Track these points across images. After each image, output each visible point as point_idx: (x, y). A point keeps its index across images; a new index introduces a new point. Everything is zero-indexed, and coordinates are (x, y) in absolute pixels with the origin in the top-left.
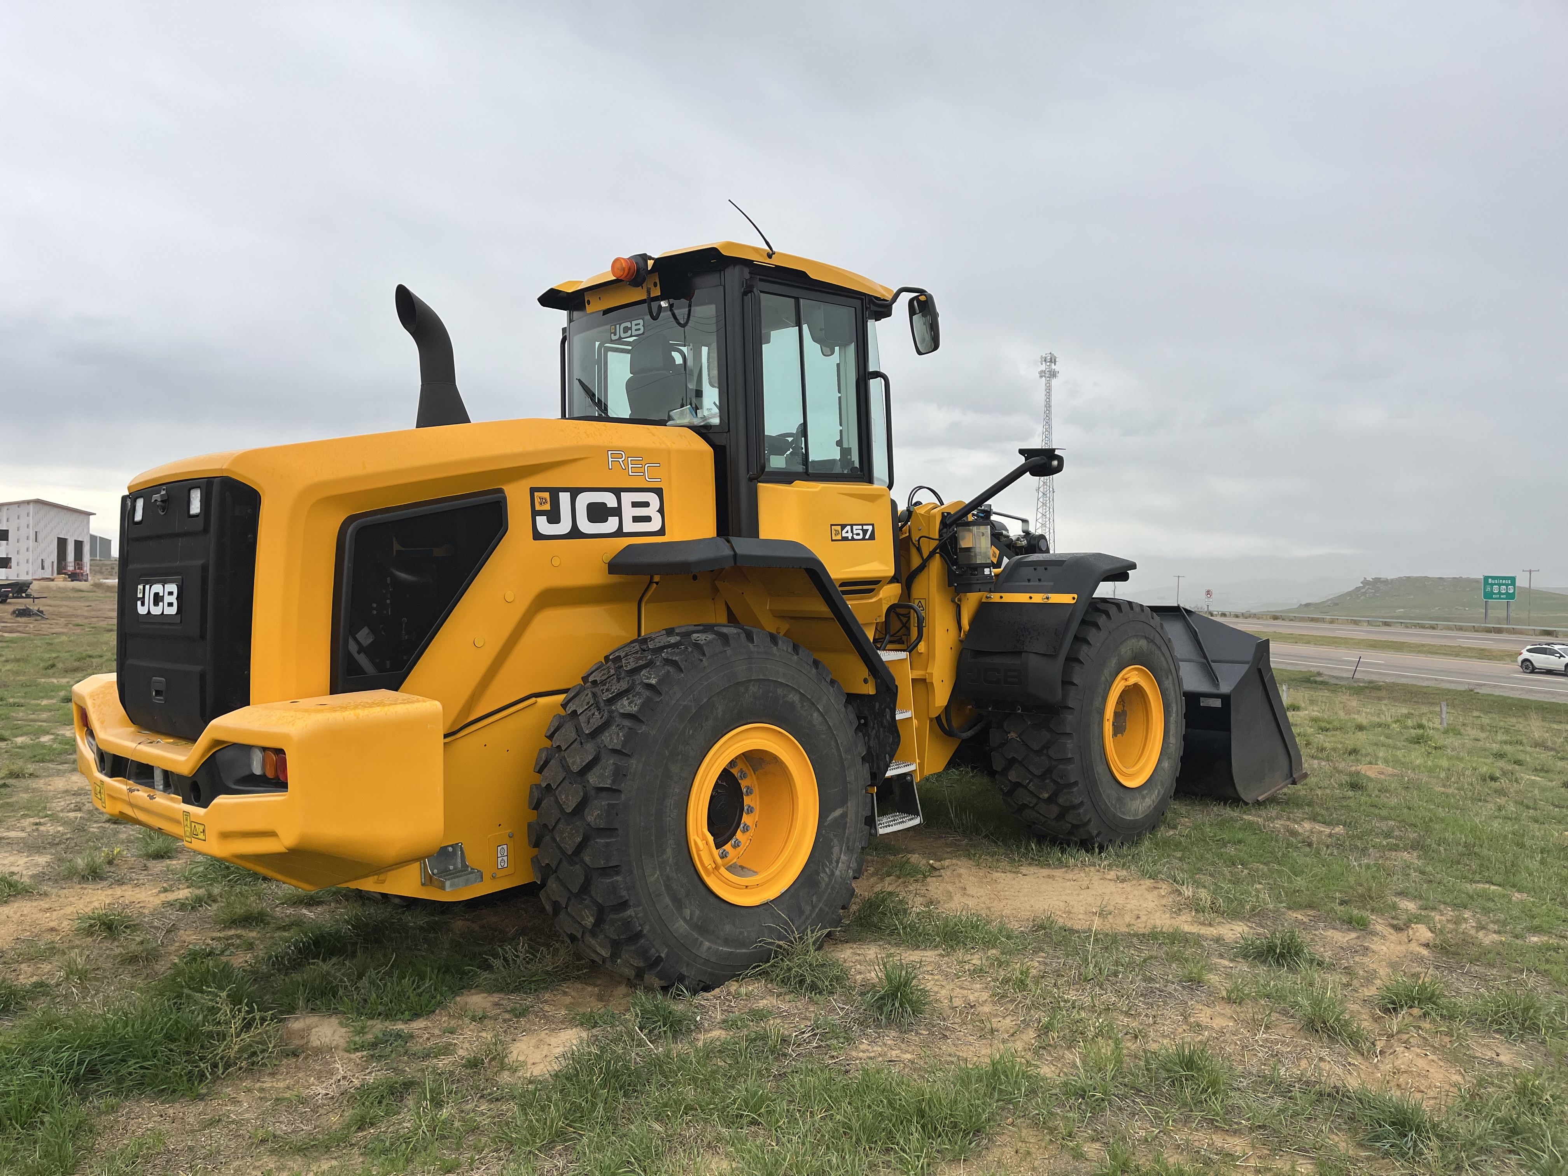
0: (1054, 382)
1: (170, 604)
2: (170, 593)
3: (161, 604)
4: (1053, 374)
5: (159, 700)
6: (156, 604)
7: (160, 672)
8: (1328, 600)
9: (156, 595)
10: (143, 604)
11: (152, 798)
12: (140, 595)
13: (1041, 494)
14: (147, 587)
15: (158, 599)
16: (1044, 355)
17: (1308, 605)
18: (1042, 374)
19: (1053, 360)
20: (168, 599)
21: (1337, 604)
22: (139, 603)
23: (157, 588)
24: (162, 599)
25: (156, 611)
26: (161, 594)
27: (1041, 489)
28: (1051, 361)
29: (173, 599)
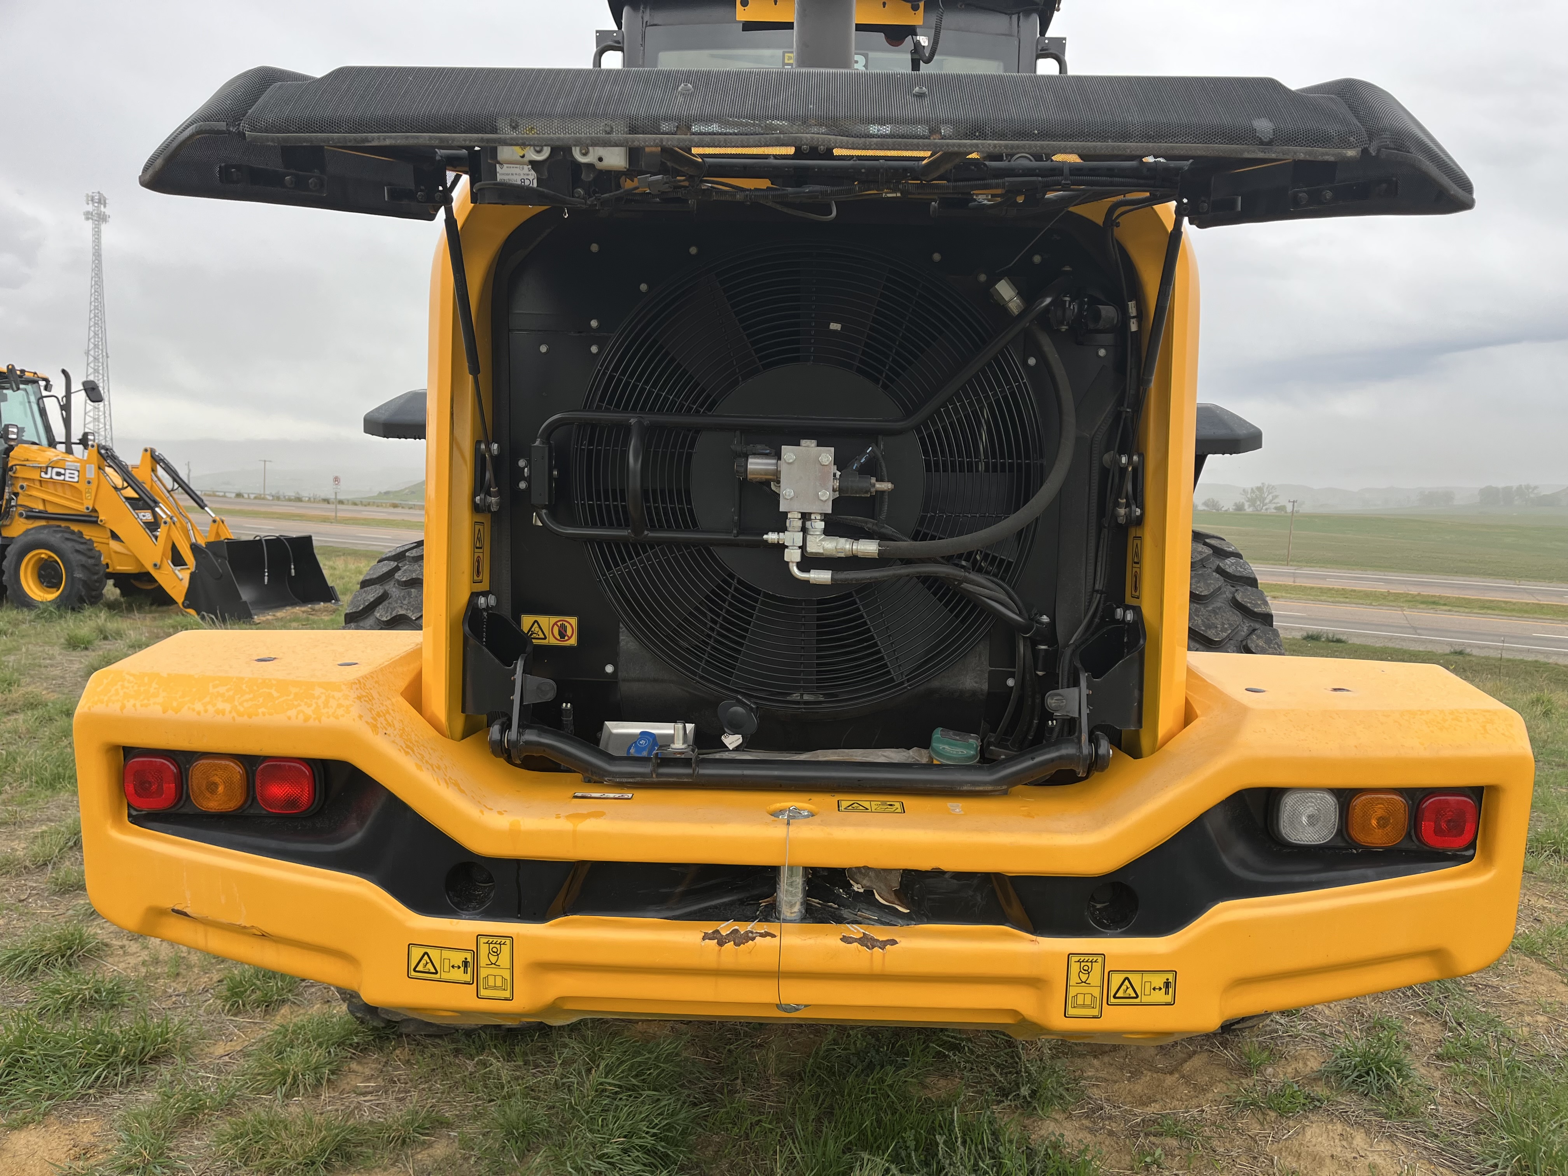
0: (104, 227)
4: (102, 218)
8: (406, 489)
13: (91, 359)
16: (90, 194)
17: (387, 493)
18: (88, 216)
19: (102, 201)
21: (413, 493)
27: (92, 353)
28: (99, 202)
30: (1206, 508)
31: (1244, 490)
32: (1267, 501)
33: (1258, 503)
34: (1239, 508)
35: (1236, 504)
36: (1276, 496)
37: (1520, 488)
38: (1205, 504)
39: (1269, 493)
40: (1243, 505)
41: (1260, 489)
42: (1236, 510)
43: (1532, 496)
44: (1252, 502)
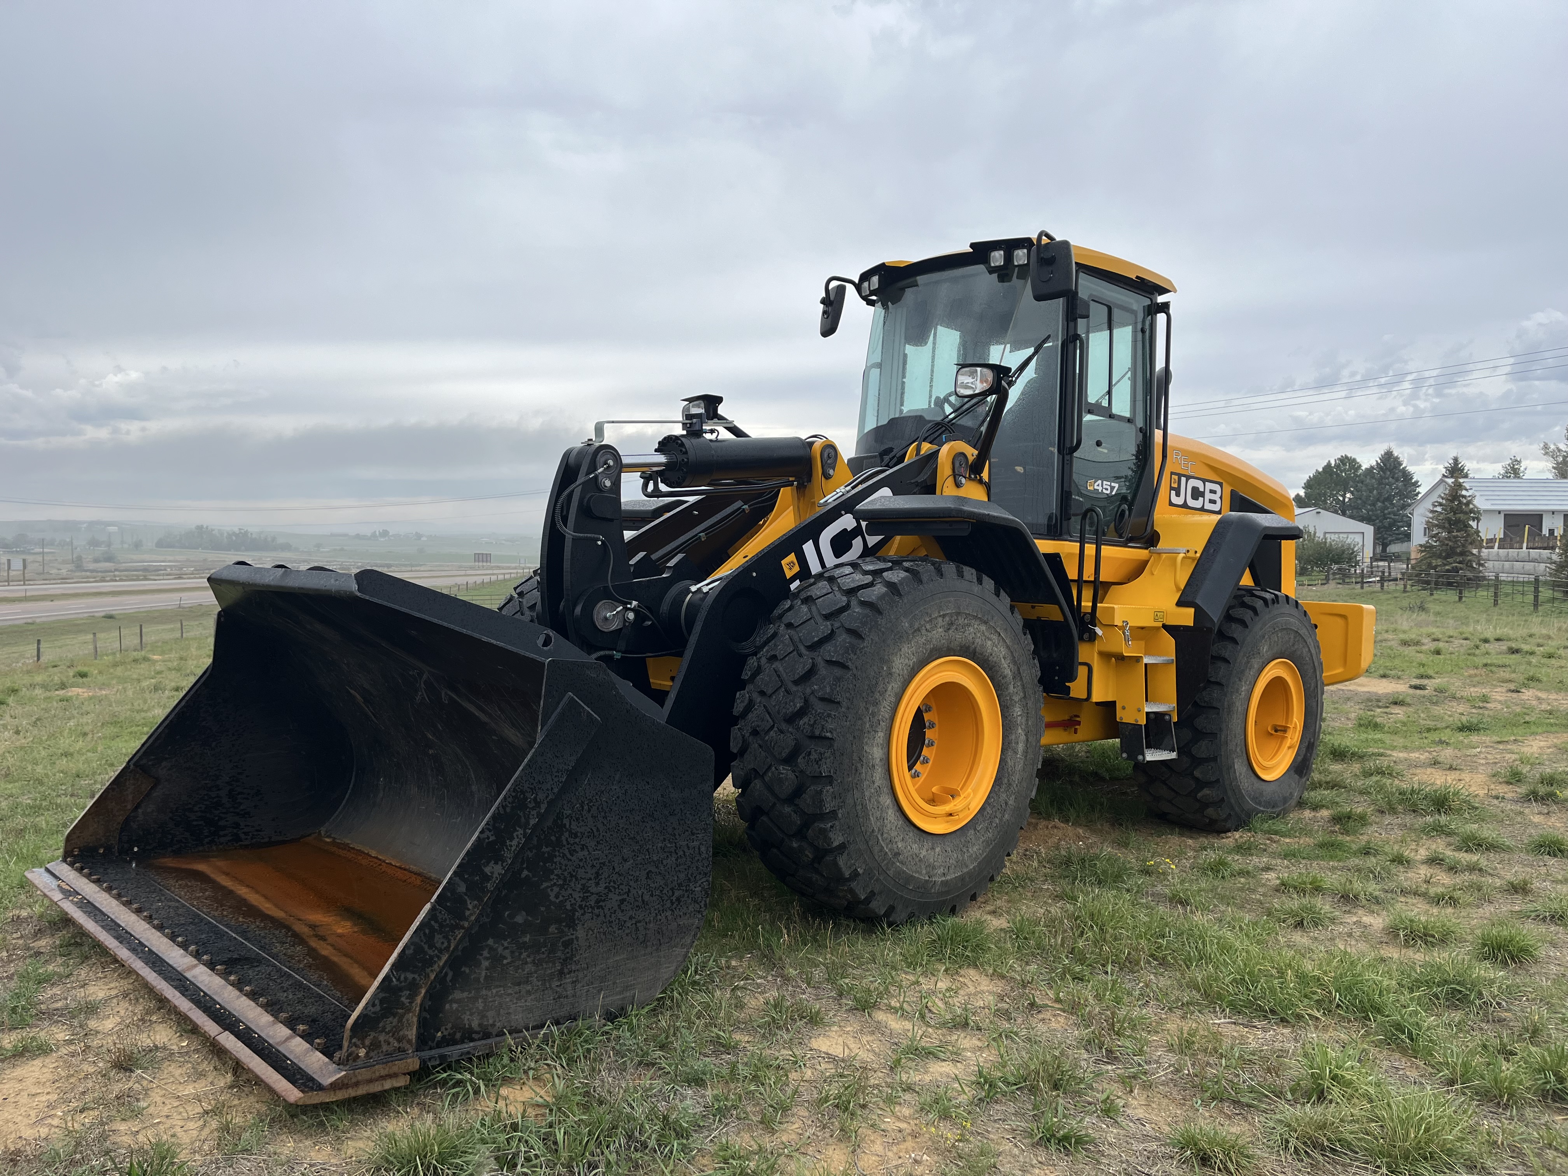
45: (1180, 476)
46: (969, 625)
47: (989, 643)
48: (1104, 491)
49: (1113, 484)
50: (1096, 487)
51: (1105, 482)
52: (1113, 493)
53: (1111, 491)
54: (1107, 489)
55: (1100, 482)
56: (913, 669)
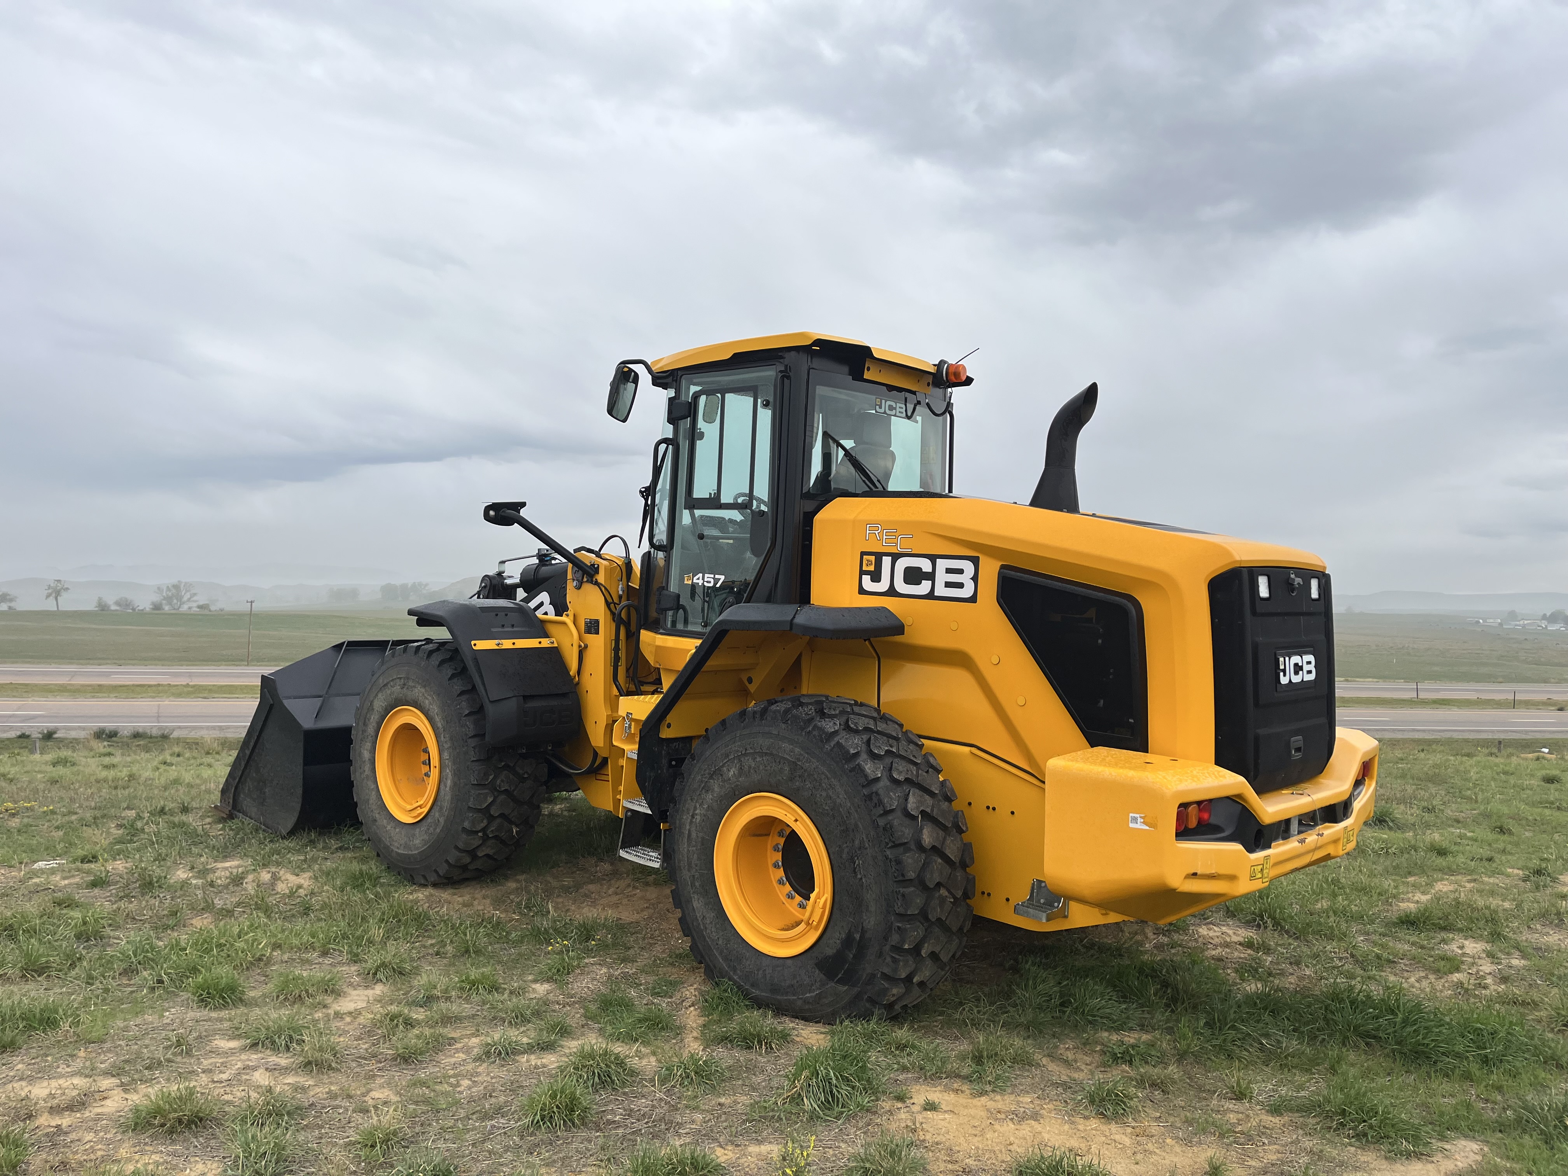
1: (1309, 672)
2: (1309, 663)
3: (1301, 672)
5: (1299, 755)
6: (1296, 673)
7: (1296, 733)
9: (1296, 665)
10: (1285, 675)
11: (1302, 841)
12: (1282, 667)
14: (1287, 659)
15: (1298, 668)
20: (1306, 668)
22: (1282, 674)
23: (1296, 659)
24: (1301, 668)
25: (1296, 679)
26: (1300, 664)
29: (1312, 667)
30: (118, 608)
31: (159, 588)
32: (185, 599)
33: (175, 601)
34: (157, 607)
35: (153, 603)
36: (195, 594)
37: (414, 585)
38: (117, 603)
39: (187, 591)
40: (161, 604)
41: (176, 587)
42: (153, 609)
43: (424, 592)
44: (169, 599)
45: (879, 556)
46: (415, 687)
47: (427, 702)
48: (706, 584)
49: (717, 576)
50: (695, 581)
51: (706, 575)
52: (718, 586)
53: (715, 584)
54: (710, 582)
55: (700, 575)
56: (386, 709)
